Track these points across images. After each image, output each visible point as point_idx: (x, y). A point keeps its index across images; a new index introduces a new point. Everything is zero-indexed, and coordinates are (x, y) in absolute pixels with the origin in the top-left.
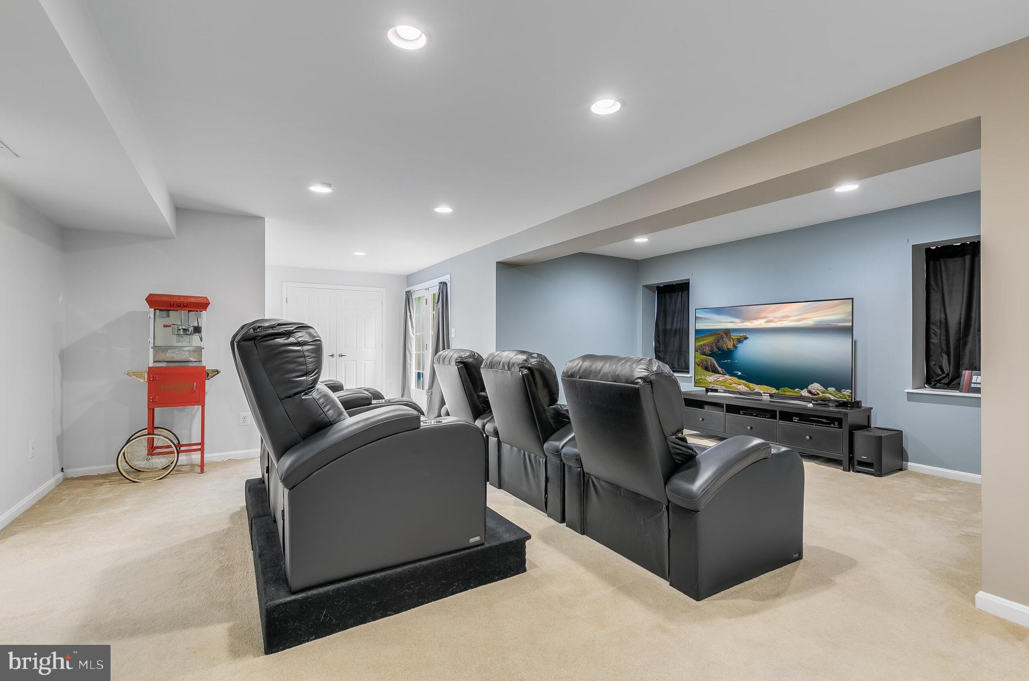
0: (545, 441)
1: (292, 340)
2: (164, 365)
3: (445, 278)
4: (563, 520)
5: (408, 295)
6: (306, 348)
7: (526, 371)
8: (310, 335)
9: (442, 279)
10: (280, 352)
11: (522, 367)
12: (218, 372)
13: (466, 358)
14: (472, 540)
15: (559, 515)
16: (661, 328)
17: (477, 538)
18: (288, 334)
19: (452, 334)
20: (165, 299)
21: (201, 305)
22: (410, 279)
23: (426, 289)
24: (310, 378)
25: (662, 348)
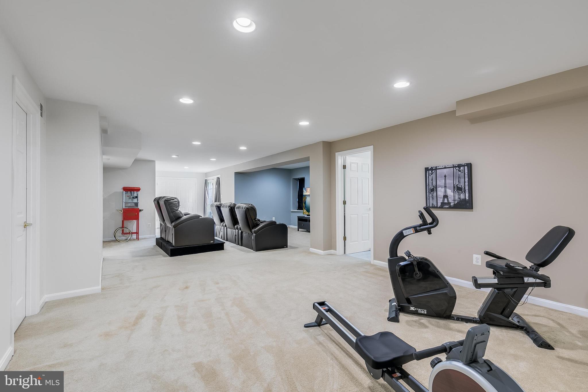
0: (235, 225)
1: (174, 201)
2: (127, 208)
3: (219, 176)
4: (238, 245)
5: (206, 181)
6: (177, 202)
7: (230, 208)
8: (177, 199)
9: (218, 176)
10: (172, 203)
11: (229, 207)
12: (143, 210)
13: (218, 205)
14: (211, 242)
15: (238, 244)
16: (300, 194)
17: (212, 242)
18: (173, 200)
19: (221, 197)
20: (128, 188)
21: (138, 190)
22: (206, 174)
23: (212, 179)
24: (177, 208)
25: (300, 201)
